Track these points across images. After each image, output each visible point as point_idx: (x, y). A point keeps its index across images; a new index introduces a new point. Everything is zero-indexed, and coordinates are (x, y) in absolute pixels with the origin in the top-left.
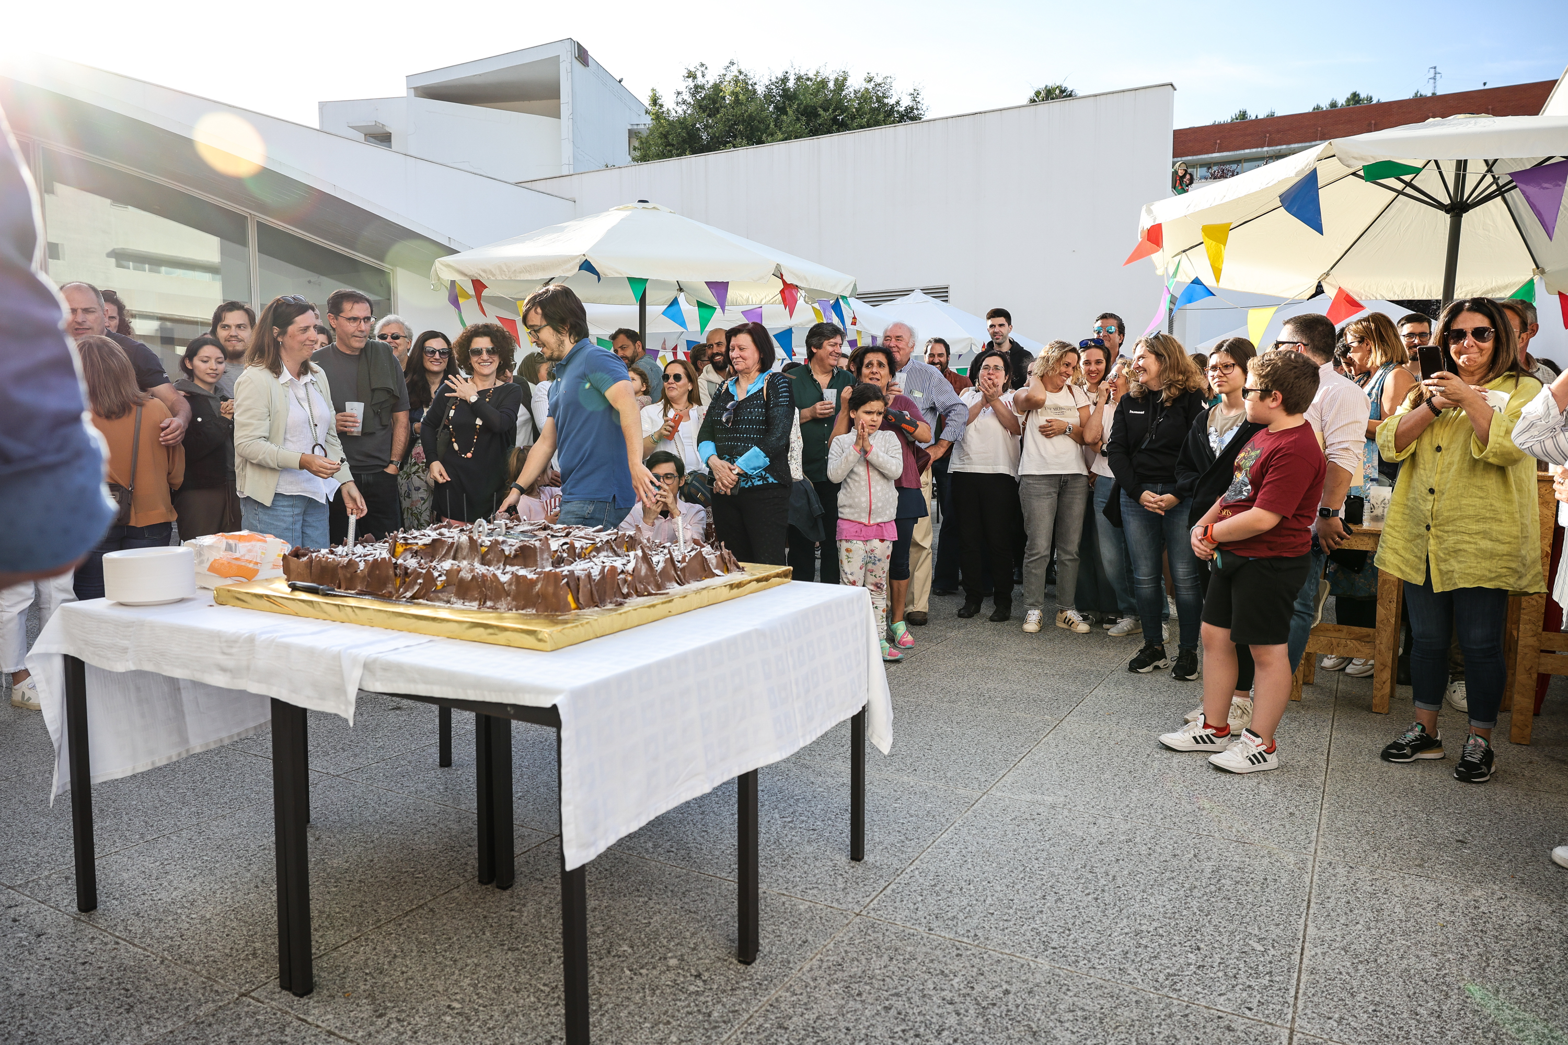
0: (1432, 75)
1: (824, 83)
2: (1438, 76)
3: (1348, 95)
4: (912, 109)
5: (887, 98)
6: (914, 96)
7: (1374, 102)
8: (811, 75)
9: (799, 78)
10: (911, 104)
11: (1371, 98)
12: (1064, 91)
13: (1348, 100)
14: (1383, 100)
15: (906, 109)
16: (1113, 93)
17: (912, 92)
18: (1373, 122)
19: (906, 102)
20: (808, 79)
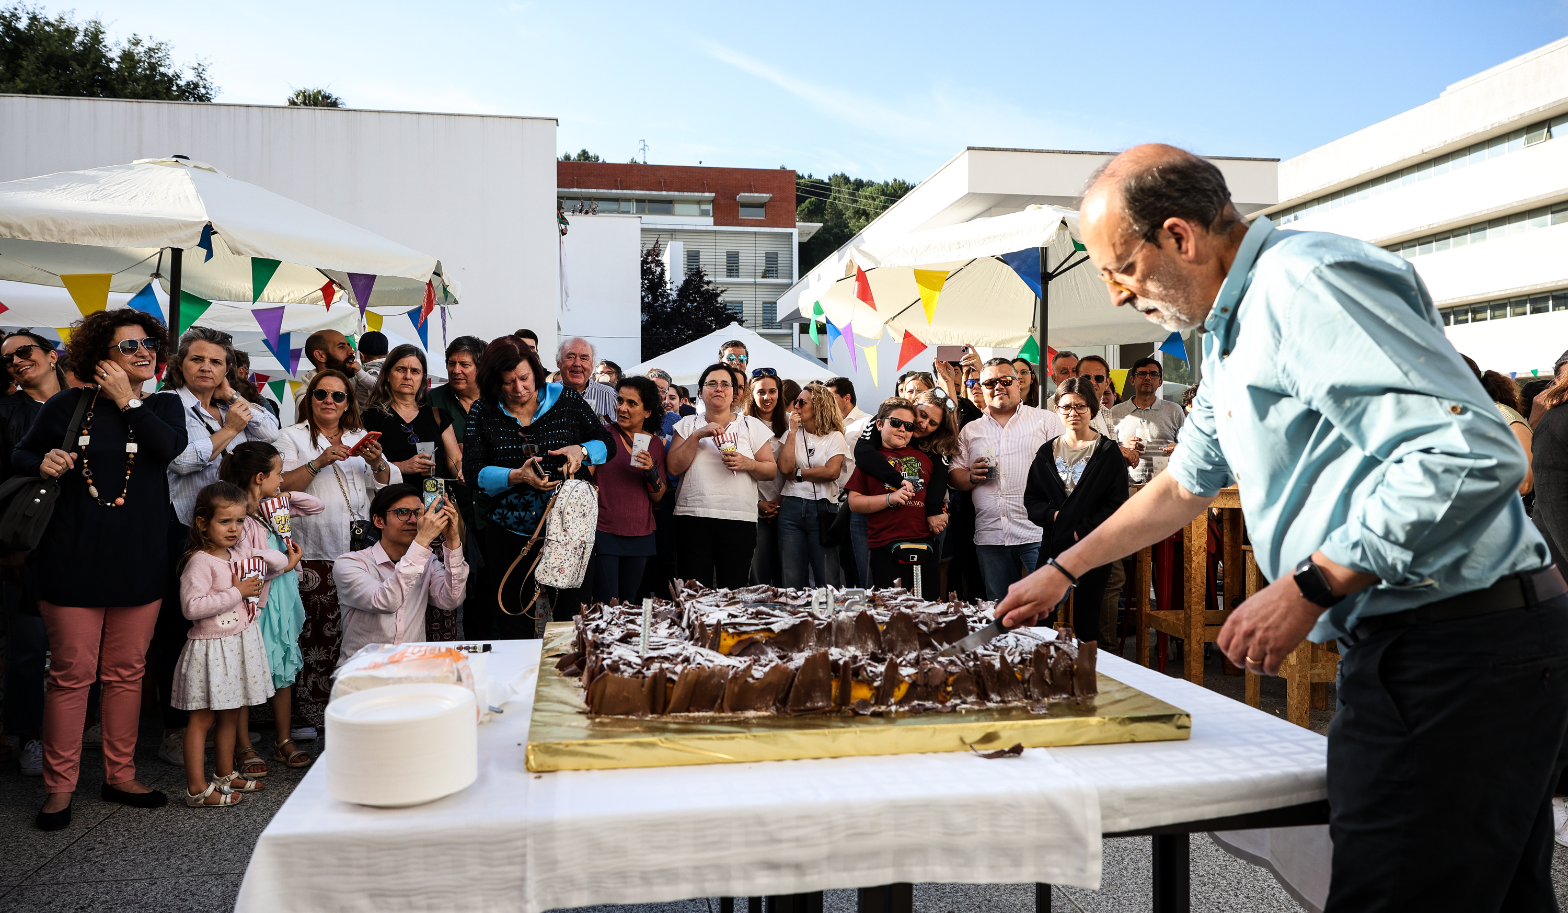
0: (642, 147)
1: (70, 33)
2: (646, 148)
3: (579, 151)
4: (196, 86)
5: (161, 65)
6: (199, 70)
7: (600, 161)
8: (52, 20)
9: (34, 19)
10: (195, 80)
11: (598, 157)
12: (328, 97)
13: (579, 155)
14: (608, 161)
15: (188, 84)
16: (500, 117)
17: (196, 66)
18: (619, 179)
19: (188, 76)
20: (48, 24)
